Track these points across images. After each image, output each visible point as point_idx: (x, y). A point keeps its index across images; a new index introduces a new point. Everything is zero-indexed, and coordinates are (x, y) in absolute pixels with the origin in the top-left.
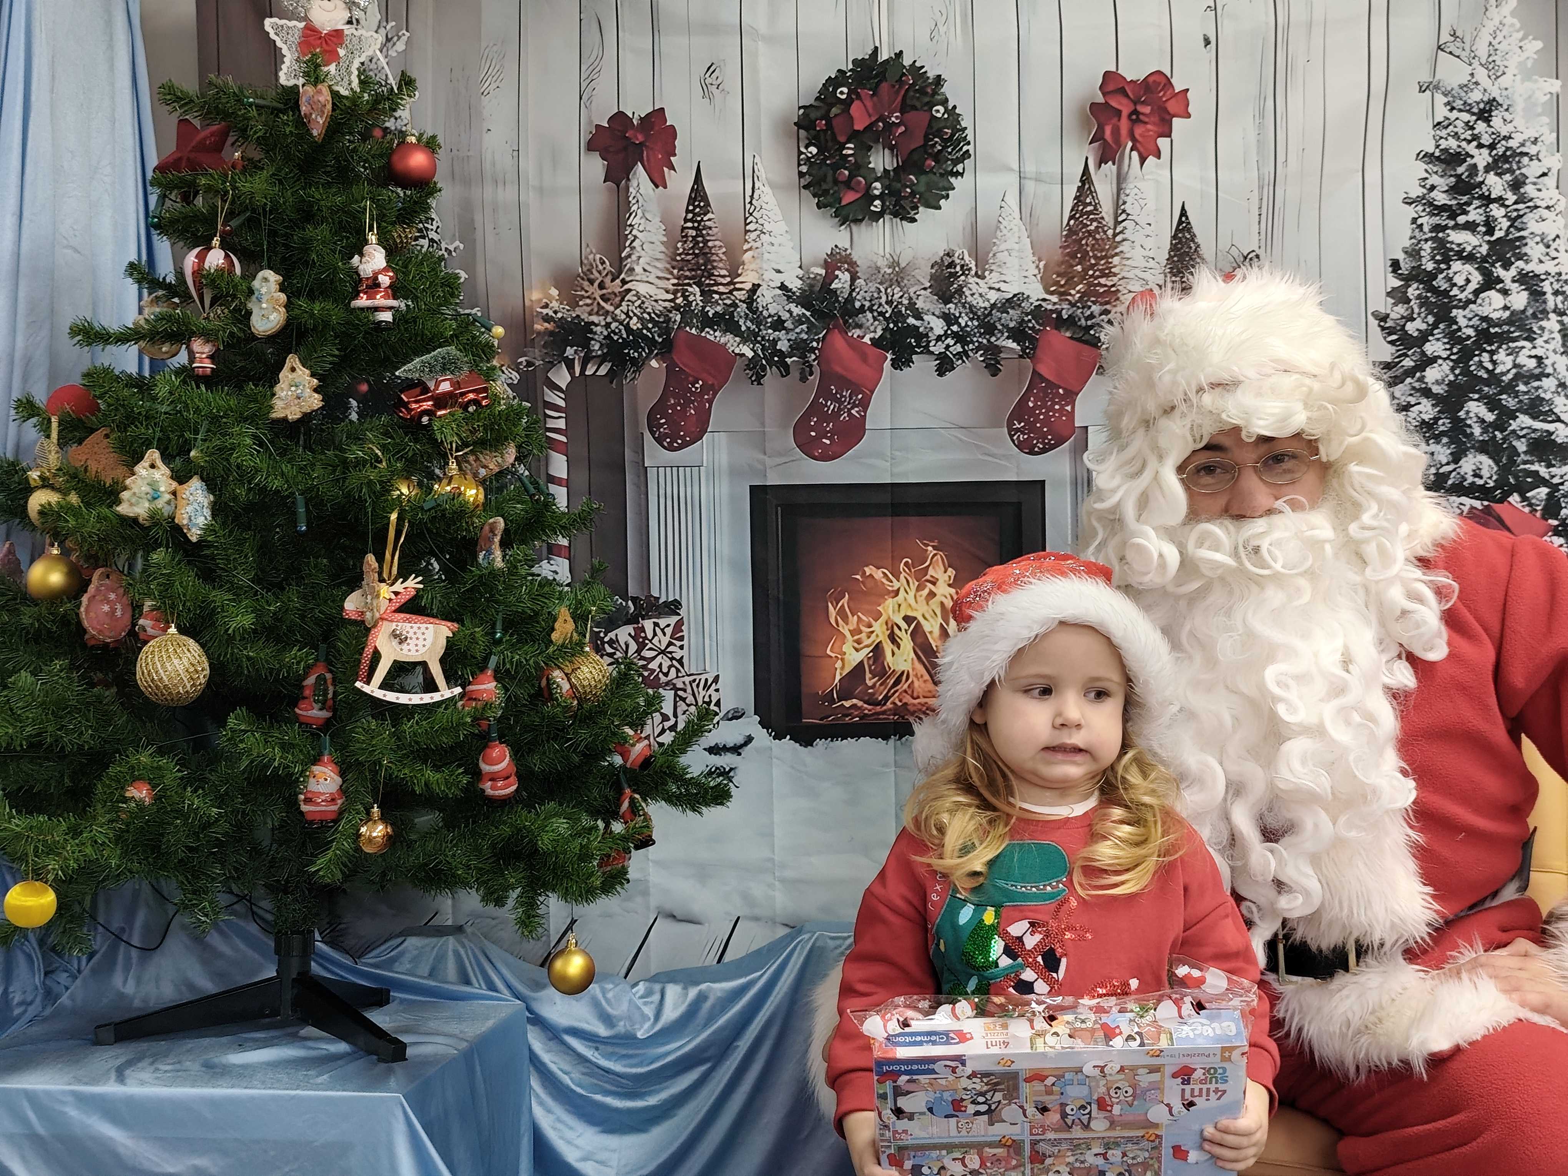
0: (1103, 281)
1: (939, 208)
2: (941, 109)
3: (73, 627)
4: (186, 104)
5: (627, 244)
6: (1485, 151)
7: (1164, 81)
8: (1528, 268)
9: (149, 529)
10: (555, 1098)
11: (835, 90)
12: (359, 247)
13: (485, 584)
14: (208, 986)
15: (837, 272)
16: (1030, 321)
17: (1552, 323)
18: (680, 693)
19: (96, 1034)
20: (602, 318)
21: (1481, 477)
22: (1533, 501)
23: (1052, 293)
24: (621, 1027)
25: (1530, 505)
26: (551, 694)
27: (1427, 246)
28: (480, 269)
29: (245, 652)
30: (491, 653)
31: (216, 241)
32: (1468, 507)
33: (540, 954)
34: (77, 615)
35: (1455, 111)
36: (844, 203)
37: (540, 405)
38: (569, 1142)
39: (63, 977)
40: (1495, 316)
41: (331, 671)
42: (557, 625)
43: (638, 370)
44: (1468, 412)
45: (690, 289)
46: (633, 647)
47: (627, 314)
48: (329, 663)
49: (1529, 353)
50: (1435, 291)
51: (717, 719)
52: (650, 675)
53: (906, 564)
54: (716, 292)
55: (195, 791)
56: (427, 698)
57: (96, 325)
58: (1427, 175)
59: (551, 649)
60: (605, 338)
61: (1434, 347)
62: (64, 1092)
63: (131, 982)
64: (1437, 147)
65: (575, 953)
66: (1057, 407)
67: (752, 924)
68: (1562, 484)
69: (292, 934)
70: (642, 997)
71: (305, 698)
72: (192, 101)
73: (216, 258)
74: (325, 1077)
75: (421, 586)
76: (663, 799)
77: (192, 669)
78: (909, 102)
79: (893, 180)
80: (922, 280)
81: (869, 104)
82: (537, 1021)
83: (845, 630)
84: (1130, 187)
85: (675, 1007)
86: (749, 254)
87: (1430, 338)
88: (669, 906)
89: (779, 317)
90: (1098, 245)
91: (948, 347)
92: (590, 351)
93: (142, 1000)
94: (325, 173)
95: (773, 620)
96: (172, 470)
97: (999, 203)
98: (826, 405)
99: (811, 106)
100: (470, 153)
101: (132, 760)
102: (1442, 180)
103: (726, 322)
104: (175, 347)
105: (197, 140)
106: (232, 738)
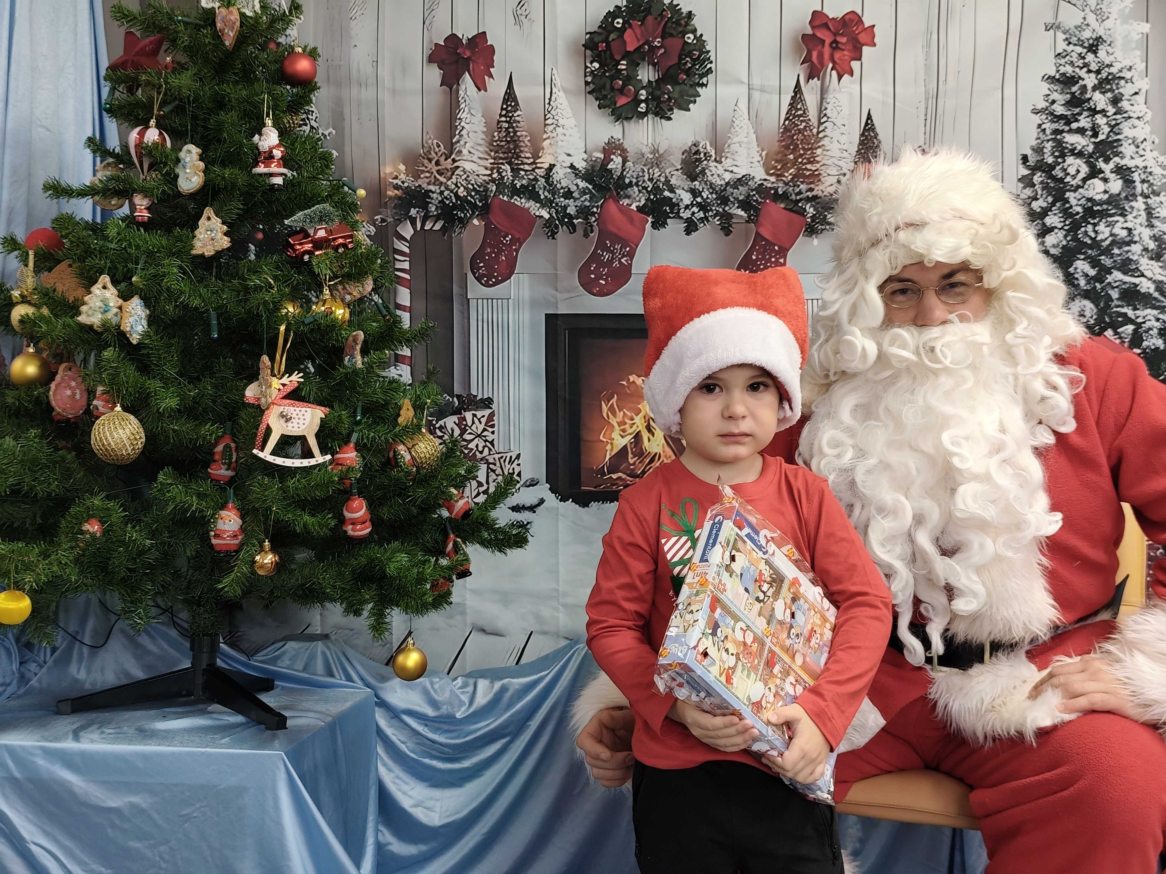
0: (809, 166)
1: (689, 110)
2: (692, 36)
3: (44, 406)
4: (131, 20)
5: (457, 132)
7: (857, 19)
8: (1123, 162)
9: (101, 333)
10: (395, 761)
11: (613, 21)
12: (258, 129)
13: (349, 379)
14: (140, 674)
16: (754, 195)
17: (1139, 204)
18: (491, 466)
19: (57, 707)
20: (437, 187)
21: (1084, 316)
22: (1123, 335)
23: (771, 175)
24: (445, 710)
25: (1120, 338)
26: (397, 463)
27: (1049, 145)
28: (347, 149)
29: (171, 426)
30: (353, 431)
31: (153, 122)
33: (385, 656)
34: (47, 397)
35: (1071, 46)
36: (618, 105)
37: (391, 251)
38: (405, 793)
39: (33, 667)
40: (1097, 197)
41: (235, 442)
42: (402, 412)
43: (464, 226)
44: (1076, 269)
45: (503, 167)
46: (457, 432)
47: (456, 185)
48: (233, 435)
49: (1121, 226)
50: (1054, 178)
51: (518, 486)
52: (469, 453)
54: (522, 170)
55: (132, 527)
56: (306, 463)
57: (63, 183)
58: (1049, 92)
59: (397, 429)
60: (440, 202)
61: (1052, 220)
62: (34, 747)
63: (83, 671)
64: (1058, 71)
65: (413, 650)
66: (773, 260)
67: (541, 637)
68: (1144, 323)
69: (203, 636)
70: (460, 688)
71: (215, 461)
72: (135, 18)
73: (152, 135)
74: (227, 739)
75: (302, 380)
76: (478, 543)
77: (132, 437)
78: (667, 30)
79: (654, 89)
80: (675, 164)
81: (638, 31)
82: (383, 704)
83: (614, 421)
84: (830, 97)
85: (485, 695)
86: (547, 142)
87: (1049, 213)
88: (481, 623)
89: (569, 189)
90: (806, 140)
91: (693, 213)
92: (428, 212)
93: (91, 684)
94: (234, 73)
95: (561, 413)
96: (119, 291)
97: (733, 107)
98: (602, 255)
99: (595, 32)
100: (341, 63)
101: (88, 503)
102: (1061, 96)
103: (530, 192)
104: (122, 201)
105: (139, 47)
106: (161, 489)
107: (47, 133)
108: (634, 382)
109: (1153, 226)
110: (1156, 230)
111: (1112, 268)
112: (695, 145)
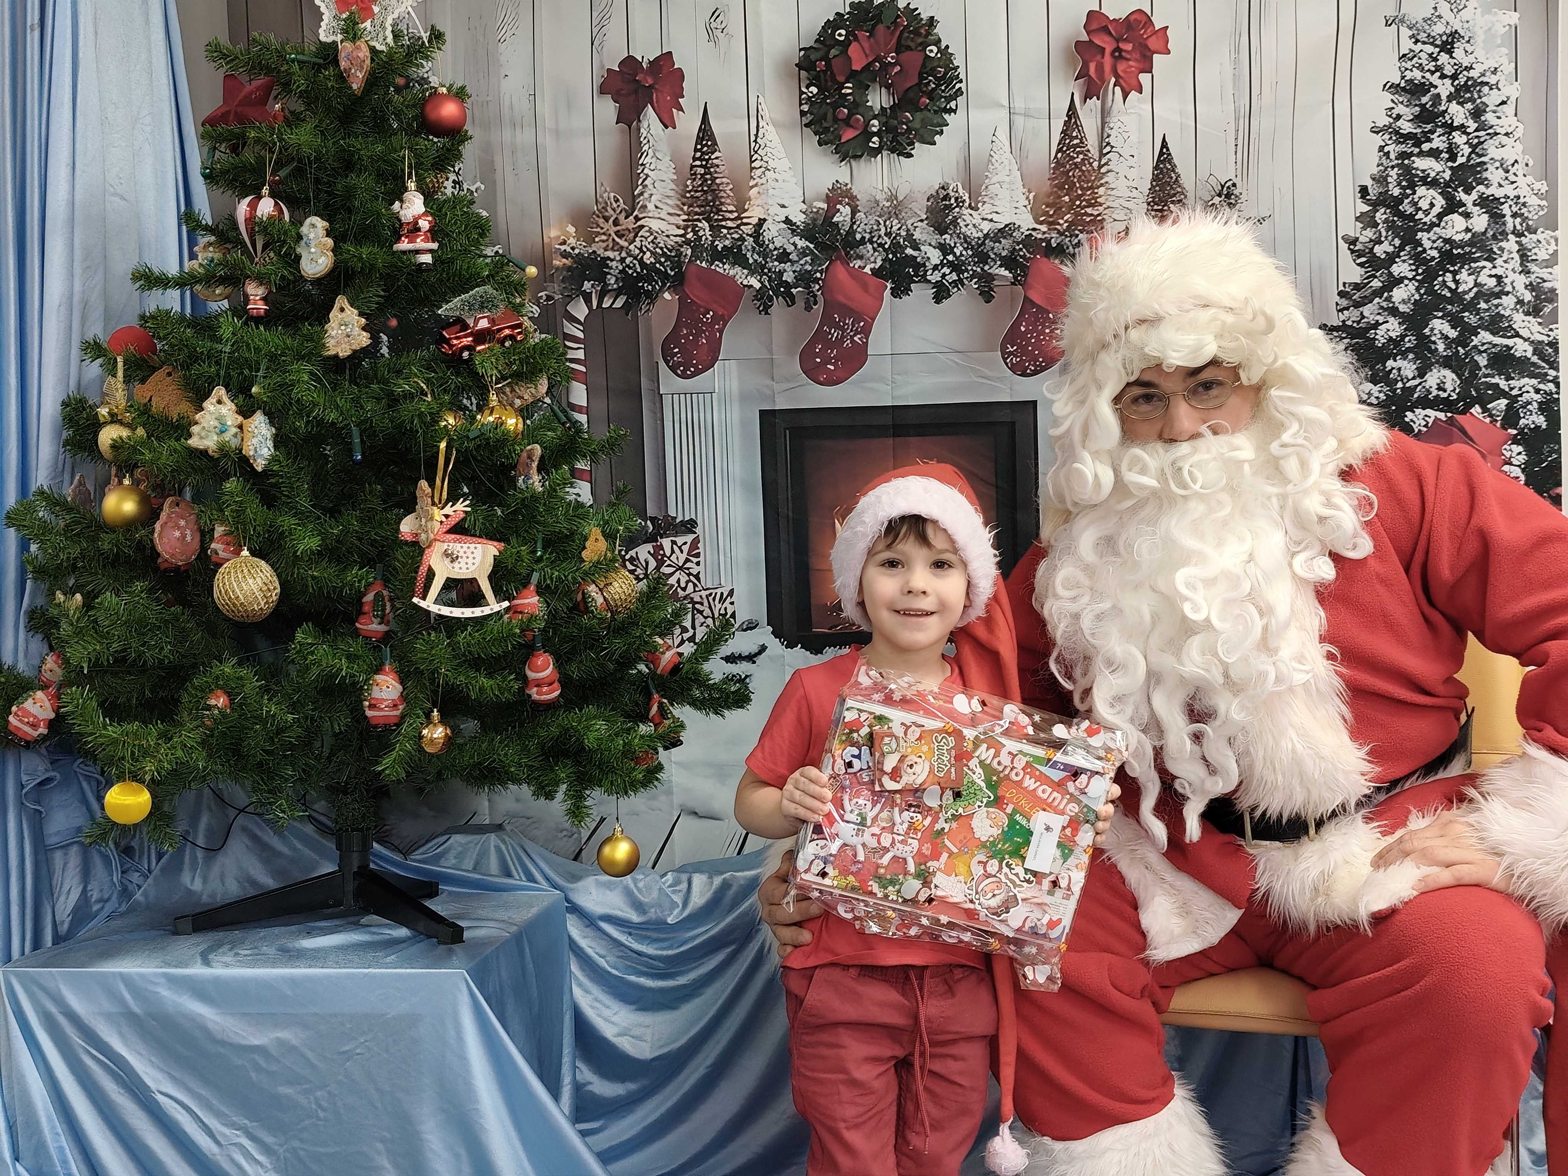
0: (1089, 210)
1: (934, 143)
2: (935, 49)
3: (148, 552)
4: (231, 60)
5: (640, 182)
6: (1448, 82)
7: (1144, 19)
8: (1488, 192)
9: (219, 460)
10: (592, 980)
11: (834, 33)
12: (398, 193)
13: (527, 506)
14: (269, 882)
15: (838, 206)
16: (1021, 249)
17: (1511, 245)
18: (697, 606)
19: (175, 926)
20: (617, 253)
21: (1445, 391)
22: (1494, 412)
23: (1041, 223)
24: (652, 914)
25: (1491, 416)
26: (587, 608)
27: (1394, 173)
28: (500, 207)
29: (310, 572)
30: (533, 570)
31: (265, 190)
32: (1433, 418)
33: (572, 849)
34: (152, 540)
35: (1419, 44)
36: (843, 140)
37: (561, 337)
38: (606, 1020)
39: (135, 877)
40: (1457, 238)
41: (388, 589)
42: (589, 543)
43: (652, 302)
44: (1432, 330)
45: (700, 225)
46: (653, 564)
47: (641, 249)
48: (387, 581)
49: (1489, 273)
50: (1401, 215)
51: (733, 629)
52: (669, 590)
54: (724, 227)
55: (270, 700)
56: (478, 612)
57: (156, 271)
59: (585, 565)
60: (621, 272)
61: (1401, 268)
62: (156, 975)
63: (198, 880)
64: (1403, 78)
65: (622, 839)
68: (1521, 395)
69: (352, 831)
70: (670, 886)
71: (364, 614)
72: (237, 58)
73: (266, 207)
74: (393, 957)
75: (469, 509)
76: (689, 703)
77: (265, 588)
78: (903, 42)
79: (890, 117)
80: (919, 212)
81: (866, 45)
82: (575, 909)
84: (1114, 121)
85: (702, 894)
86: (755, 190)
87: (1397, 260)
88: (691, 804)
89: (785, 249)
90: (1084, 177)
91: (944, 275)
92: (606, 285)
93: (209, 896)
94: (362, 123)
95: (783, 536)
96: (236, 405)
97: (991, 138)
98: (830, 333)
99: (811, 47)
100: (488, 98)
101: (216, 671)
102: (1408, 109)
103: (735, 255)
104: (229, 290)
105: (243, 94)
106: (300, 651)
107: (123, 203)
109: (1529, 272)
110: (1533, 277)
111: (1479, 327)
112: (943, 188)
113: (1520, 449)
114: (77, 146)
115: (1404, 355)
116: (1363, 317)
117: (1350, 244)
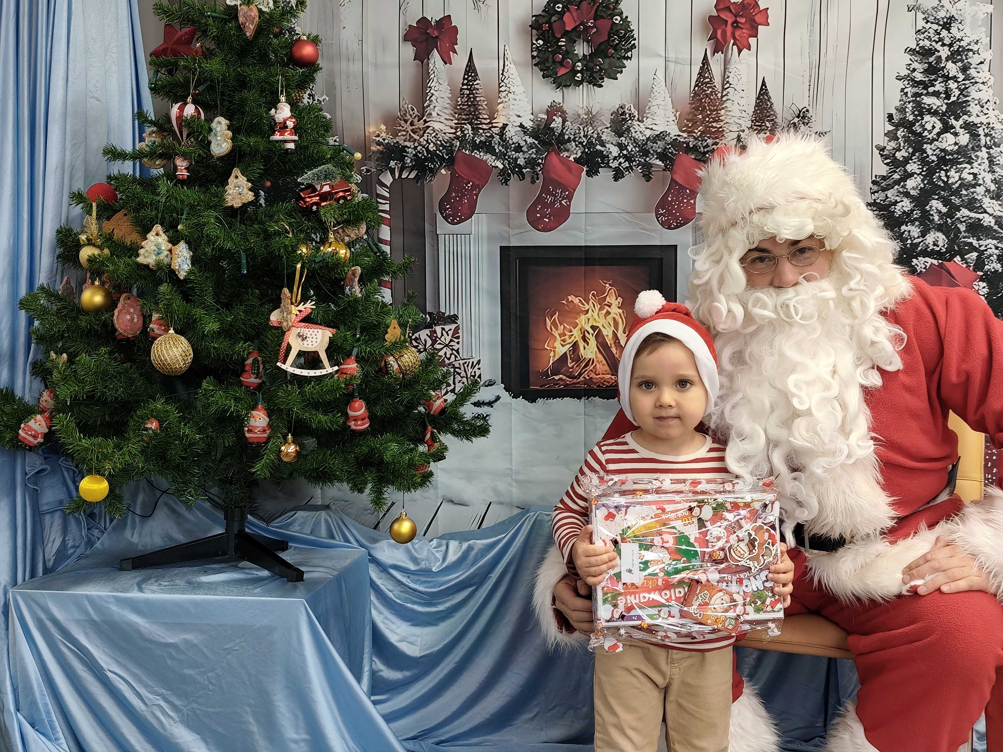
0: (714, 124)
1: (617, 79)
2: (619, 18)
3: (110, 328)
4: (170, 15)
5: (428, 98)
6: (946, 48)
7: (753, 3)
8: (970, 120)
9: (156, 271)
10: (384, 606)
11: (554, 6)
12: (274, 103)
13: (351, 306)
14: (181, 538)
15: (554, 117)
16: (670, 148)
17: (983, 154)
18: (457, 370)
19: (120, 564)
20: (412, 143)
21: (938, 246)
22: (969, 260)
23: (683, 132)
24: (423, 565)
25: (967, 263)
26: (387, 371)
27: (910, 106)
28: (338, 113)
29: (212, 344)
30: (354, 347)
31: (189, 99)
32: (930, 263)
33: (373, 522)
34: (112, 321)
35: (929, 23)
36: (558, 75)
37: (374, 196)
38: (392, 631)
39: (96, 532)
40: (949, 148)
41: (262, 356)
42: (389, 330)
43: (434, 175)
44: (931, 207)
46: (429, 342)
47: (427, 141)
48: (261, 351)
49: (969, 171)
50: (914, 133)
51: (479, 386)
52: (439, 359)
53: (593, 295)
54: (481, 129)
55: (185, 425)
56: (318, 373)
57: (119, 149)
59: (386, 344)
60: (414, 155)
61: (912, 167)
62: (108, 596)
63: (136, 536)
64: (918, 45)
65: (405, 520)
66: (685, 201)
67: (498, 507)
68: (986, 250)
69: (235, 508)
70: (434, 548)
71: (246, 371)
72: (173, 13)
73: (190, 110)
74: (258, 589)
75: (314, 307)
76: (450, 432)
77: (184, 354)
78: (599, 13)
79: (588, 61)
80: (605, 123)
81: (575, 14)
82: (374, 560)
83: (556, 333)
84: (732, 67)
85: (455, 554)
86: (501, 105)
87: (910, 161)
88: (450, 495)
89: (519, 144)
90: (712, 103)
91: (620, 164)
92: (404, 163)
93: (143, 546)
94: (252, 57)
95: (513, 326)
96: (168, 236)
97: (653, 76)
98: (546, 198)
99: (540, 15)
100: (333, 42)
101: (152, 406)
102: (920, 65)
103: (487, 147)
104: (164, 162)
105: (176, 37)
106: (205, 394)
107: (98, 102)
108: (572, 301)
109: (994, 172)
110: (997, 175)
111: (961, 206)
112: (621, 107)
113: (985, 284)
114: (70, 66)
115: (913, 222)
116: (887, 197)
117: (881, 150)
